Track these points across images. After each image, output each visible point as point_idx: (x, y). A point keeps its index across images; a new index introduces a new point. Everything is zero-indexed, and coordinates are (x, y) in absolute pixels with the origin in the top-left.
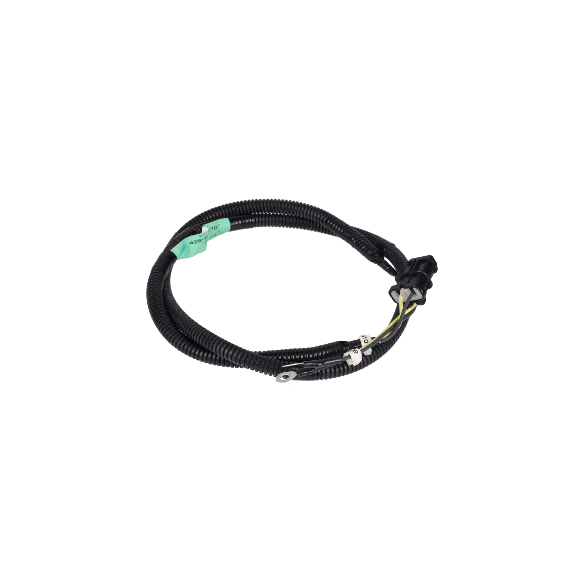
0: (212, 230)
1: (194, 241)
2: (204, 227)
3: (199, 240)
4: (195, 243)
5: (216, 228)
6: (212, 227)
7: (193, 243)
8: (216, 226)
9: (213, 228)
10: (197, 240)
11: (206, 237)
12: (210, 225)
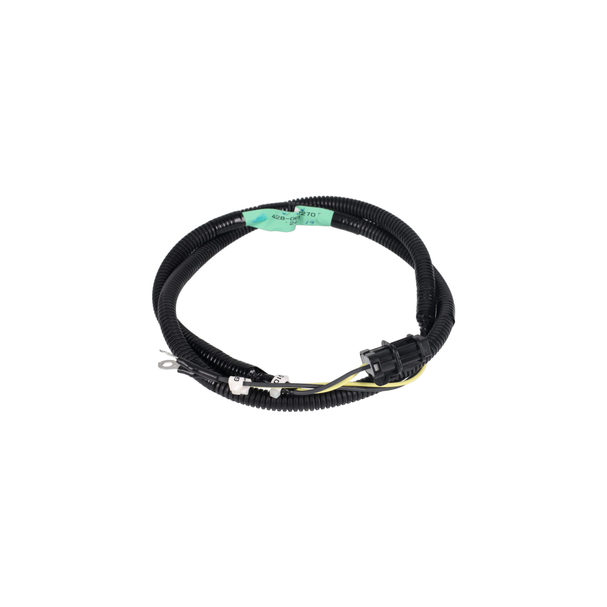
0: (308, 215)
1: (277, 216)
2: (298, 208)
3: (281, 217)
4: (276, 218)
5: (313, 215)
6: (309, 212)
7: (274, 217)
8: (315, 214)
9: (310, 214)
10: (279, 217)
11: (293, 218)
12: (308, 209)
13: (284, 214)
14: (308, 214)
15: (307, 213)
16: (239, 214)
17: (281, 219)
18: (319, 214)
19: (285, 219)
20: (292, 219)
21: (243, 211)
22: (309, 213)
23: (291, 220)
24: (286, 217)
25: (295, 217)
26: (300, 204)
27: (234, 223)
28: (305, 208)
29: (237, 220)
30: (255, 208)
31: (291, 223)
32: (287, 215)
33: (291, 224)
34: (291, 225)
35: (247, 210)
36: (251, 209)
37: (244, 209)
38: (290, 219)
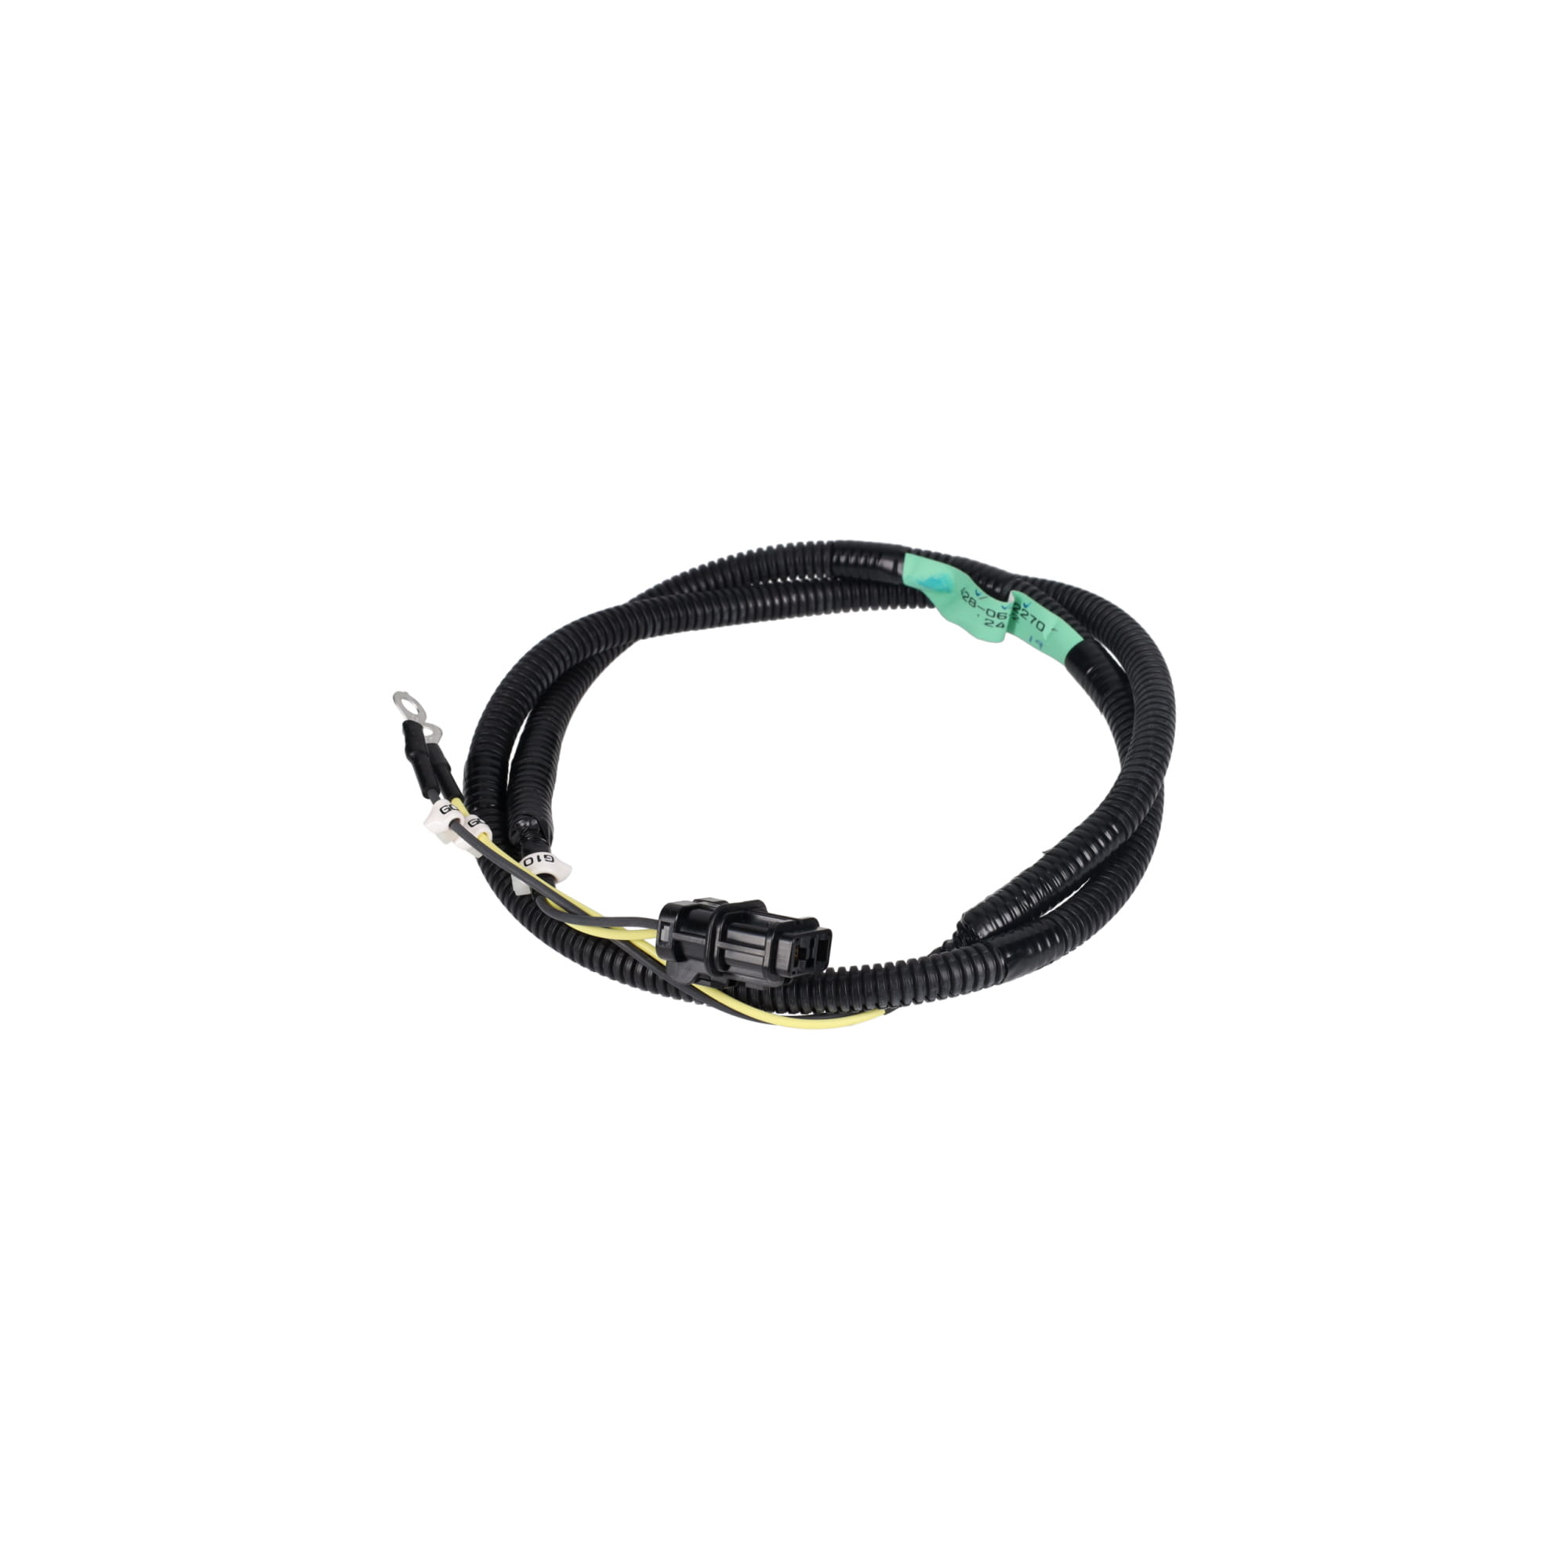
0: (1032, 622)
1: (966, 592)
2: (1017, 596)
3: (971, 598)
4: (964, 596)
5: (1041, 626)
7: (962, 594)
8: (1045, 625)
9: (1036, 622)
10: (968, 596)
11: (991, 611)
12: (1036, 609)
13: (978, 595)
14: (1032, 618)
15: (1032, 616)
16: (897, 553)
17: (970, 601)
18: (1053, 630)
19: (977, 608)
20: (991, 613)
21: (909, 550)
22: (1035, 619)
23: (987, 613)
24: (979, 603)
25: (997, 612)
26: (1023, 590)
27: (874, 566)
28: (1030, 603)
29: (888, 564)
30: (937, 557)
31: (988, 622)
32: (981, 598)
33: (986, 624)
34: (986, 627)
35: (918, 552)
36: (928, 555)
37: (914, 547)
38: (985, 612)
